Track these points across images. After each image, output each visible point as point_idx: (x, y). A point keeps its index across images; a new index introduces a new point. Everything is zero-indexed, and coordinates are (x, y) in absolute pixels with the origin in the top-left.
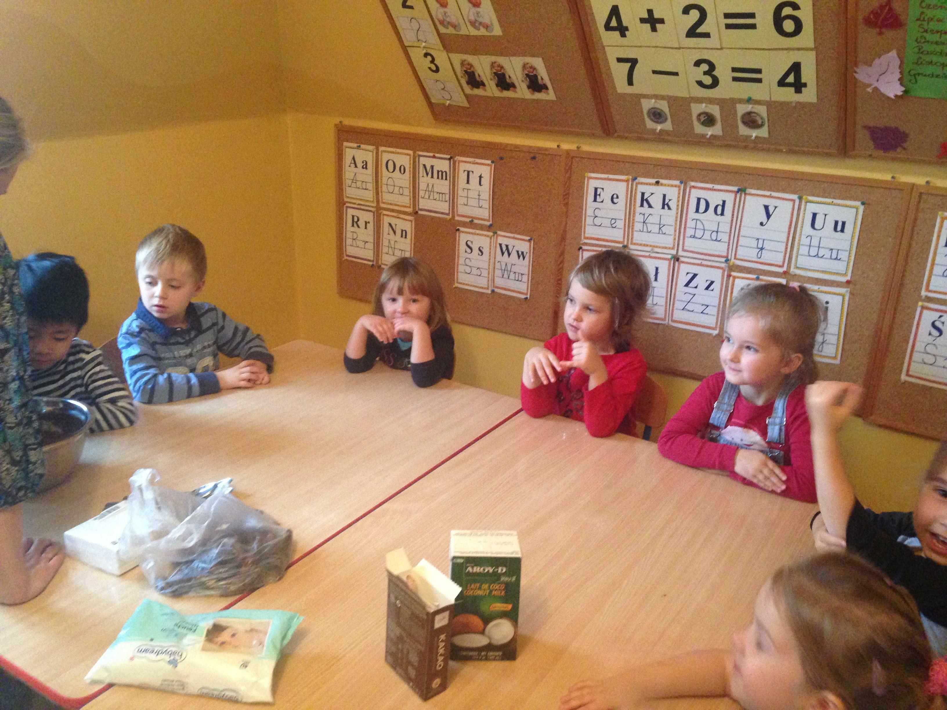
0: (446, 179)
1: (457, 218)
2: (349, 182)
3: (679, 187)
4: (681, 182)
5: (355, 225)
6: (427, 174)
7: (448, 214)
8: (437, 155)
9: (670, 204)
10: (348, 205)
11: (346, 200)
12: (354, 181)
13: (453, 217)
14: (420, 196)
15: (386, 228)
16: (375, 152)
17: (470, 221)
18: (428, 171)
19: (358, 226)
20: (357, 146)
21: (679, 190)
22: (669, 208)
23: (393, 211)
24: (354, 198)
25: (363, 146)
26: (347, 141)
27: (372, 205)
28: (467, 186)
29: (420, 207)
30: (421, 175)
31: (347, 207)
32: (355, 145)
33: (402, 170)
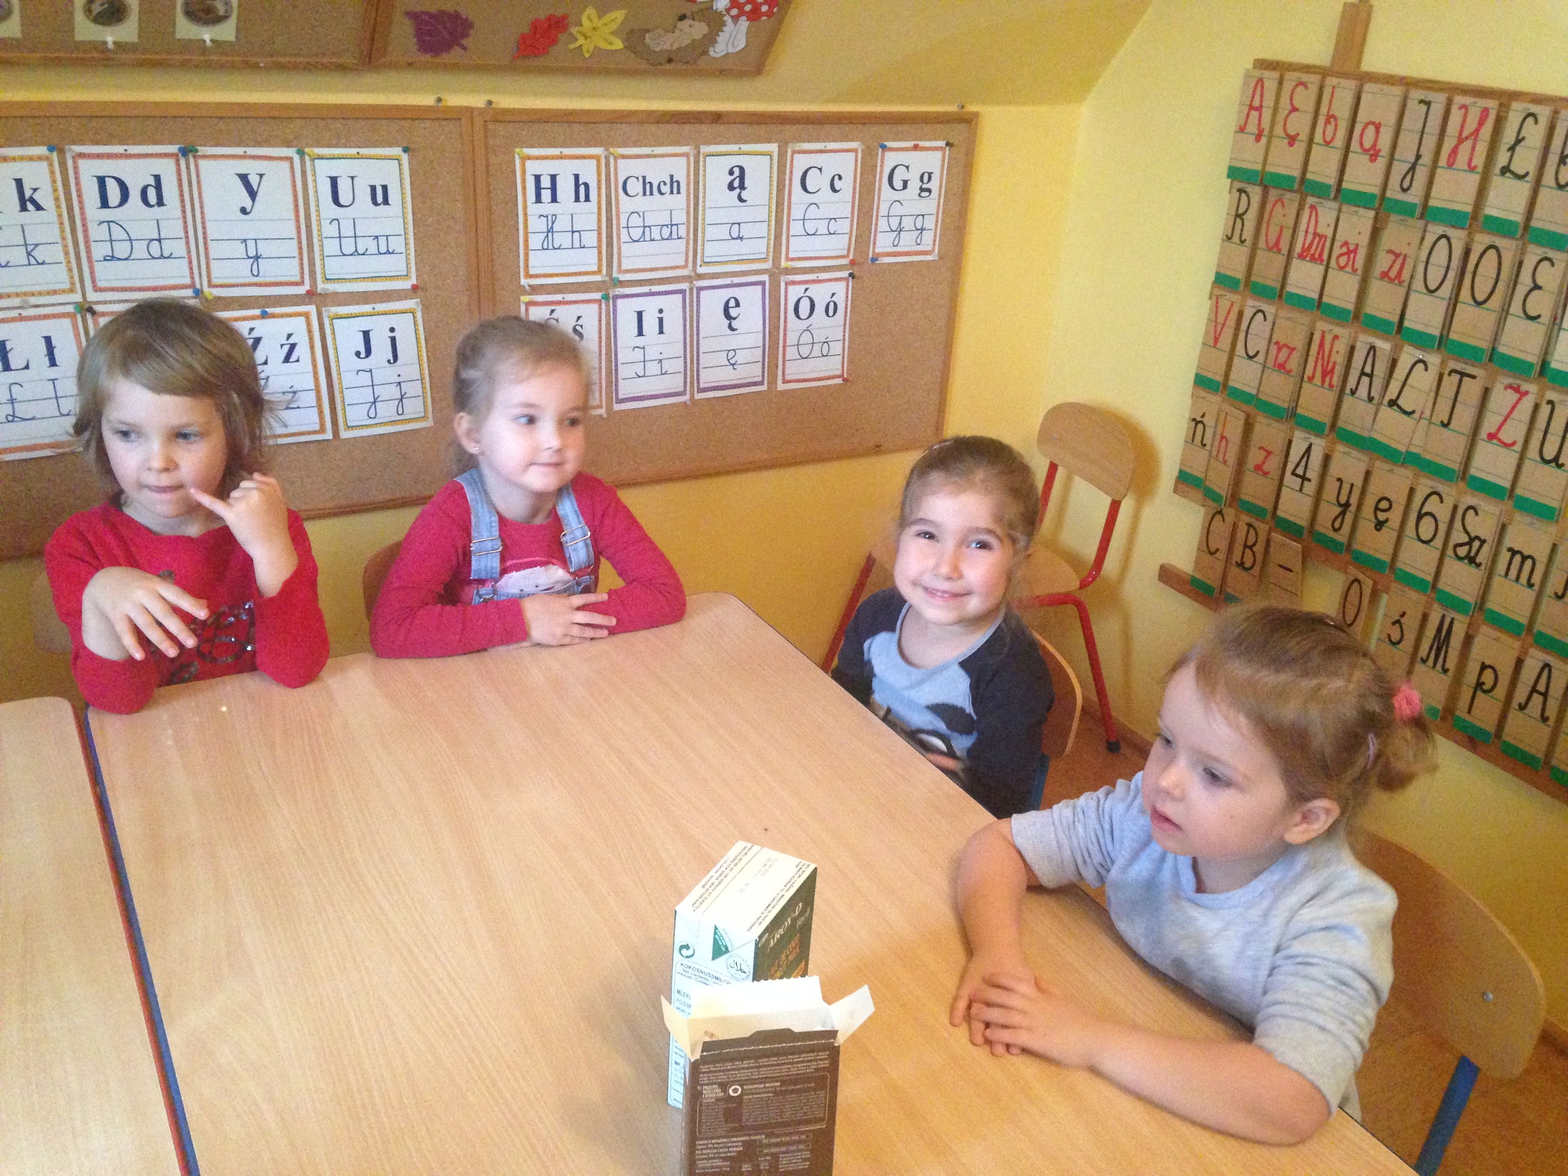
3: (47, 158)
4: (51, 149)
9: (36, 197)
21: (51, 165)
22: (39, 208)
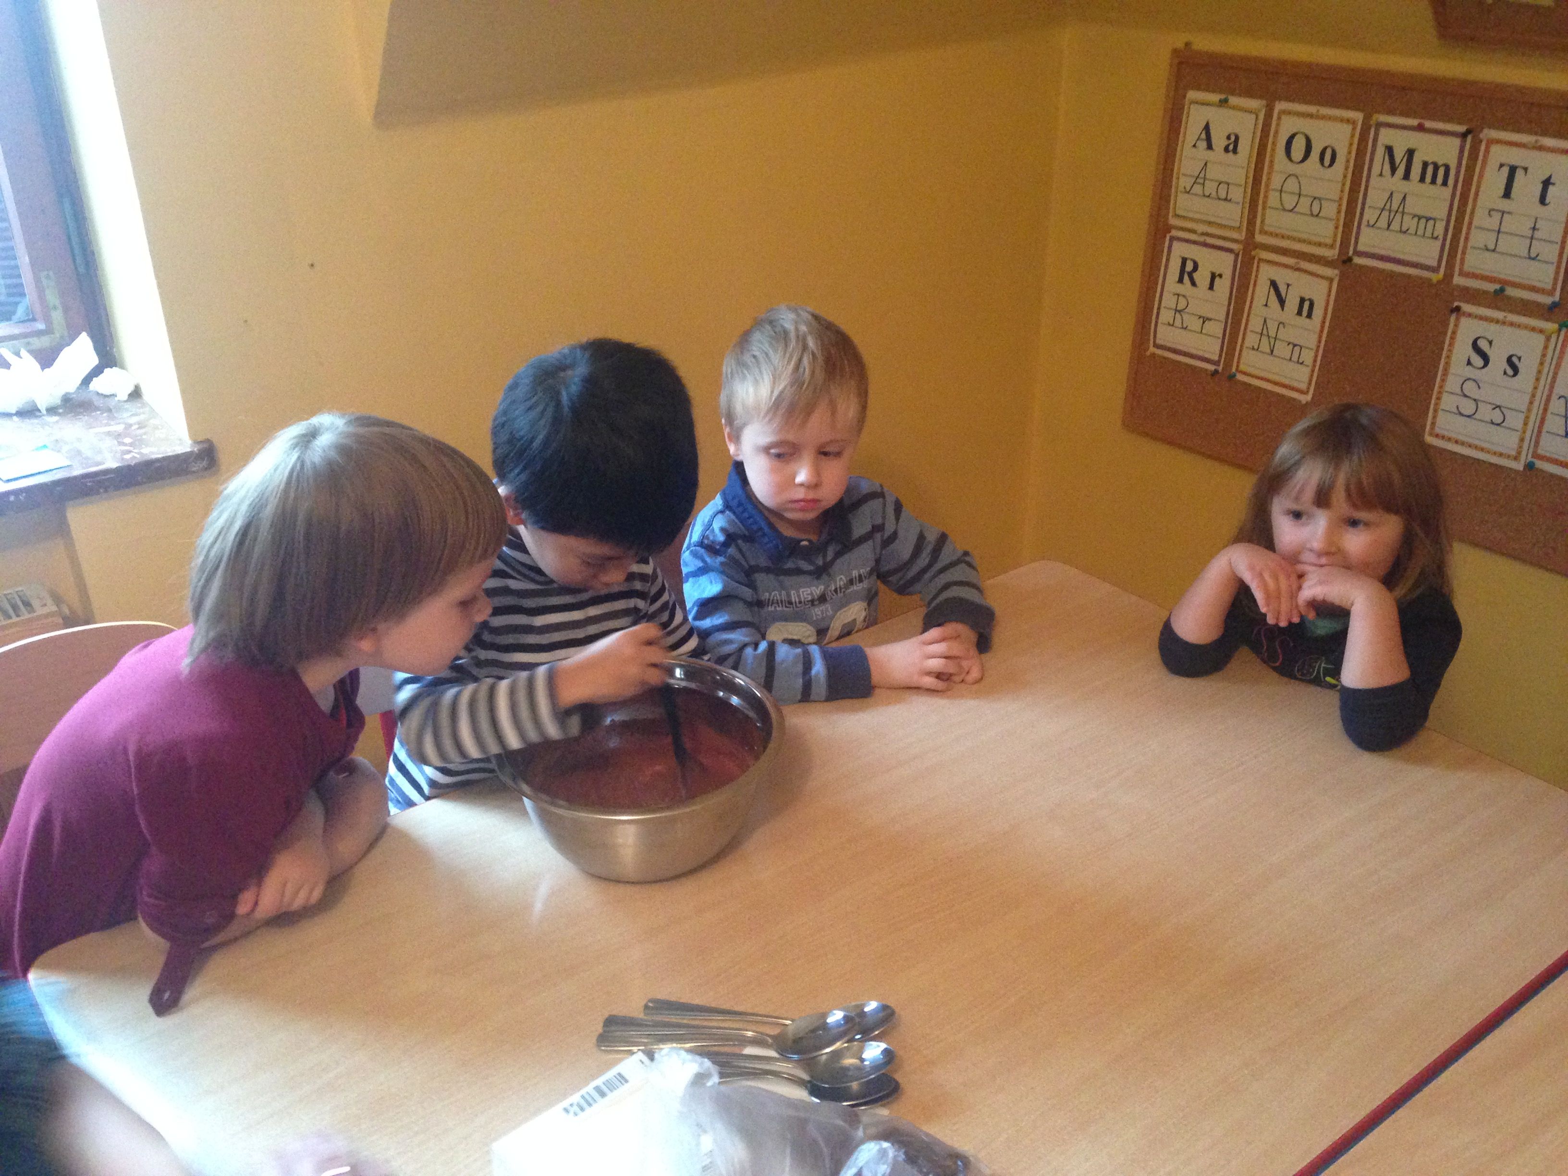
0: (1445, 183)
1: (1458, 280)
2: (1185, 182)
5: (1186, 277)
6: (1393, 170)
7: (1435, 270)
8: (1428, 124)
10: (1174, 233)
11: (1173, 221)
12: (1200, 179)
13: (1449, 276)
14: (1364, 222)
15: (1261, 291)
16: (1262, 116)
17: (1495, 291)
18: (1398, 160)
19: (1193, 284)
20: (1220, 101)
23: (1285, 252)
24: (1192, 220)
25: (1233, 100)
26: (1198, 88)
27: (1235, 235)
28: (1505, 205)
29: (1361, 248)
30: (1376, 170)
31: (1172, 239)
32: (1215, 98)
33: (1328, 157)
